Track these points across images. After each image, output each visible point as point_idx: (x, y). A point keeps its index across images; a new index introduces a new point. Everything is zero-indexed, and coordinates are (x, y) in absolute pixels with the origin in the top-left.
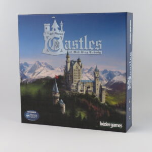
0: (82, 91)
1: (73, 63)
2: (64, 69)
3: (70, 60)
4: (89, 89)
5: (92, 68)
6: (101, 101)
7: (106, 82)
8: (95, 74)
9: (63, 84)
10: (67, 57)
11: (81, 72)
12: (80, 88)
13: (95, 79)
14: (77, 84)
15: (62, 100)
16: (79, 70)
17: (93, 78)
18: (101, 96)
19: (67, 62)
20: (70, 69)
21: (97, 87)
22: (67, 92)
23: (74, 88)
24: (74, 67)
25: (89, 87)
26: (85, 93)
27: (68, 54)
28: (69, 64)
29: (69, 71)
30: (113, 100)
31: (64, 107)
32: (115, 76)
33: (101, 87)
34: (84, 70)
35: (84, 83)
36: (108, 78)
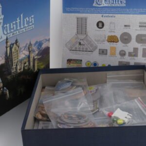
0: (20, 69)
1: (12, 46)
2: (4, 56)
3: (9, 44)
4: (26, 65)
5: (27, 44)
6: (34, 70)
7: (37, 52)
8: (29, 49)
9: (5, 71)
10: (7, 42)
11: (18, 52)
12: (18, 68)
13: (29, 53)
14: (16, 65)
15: (5, 88)
16: (17, 51)
17: (28, 53)
18: (34, 66)
19: (7, 47)
20: (10, 53)
21: (31, 60)
22: (9, 77)
23: (14, 70)
24: (13, 50)
25: (25, 63)
26: (22, 70)
27: (7, 39)
28: (8, 49)
29: (9, 56)
30: (42, 65)
31: (8, 93)
32: (43, 44)
33: (34, 58)
34: (21, 49)
35: (21, 61)
36: (38, 48)
